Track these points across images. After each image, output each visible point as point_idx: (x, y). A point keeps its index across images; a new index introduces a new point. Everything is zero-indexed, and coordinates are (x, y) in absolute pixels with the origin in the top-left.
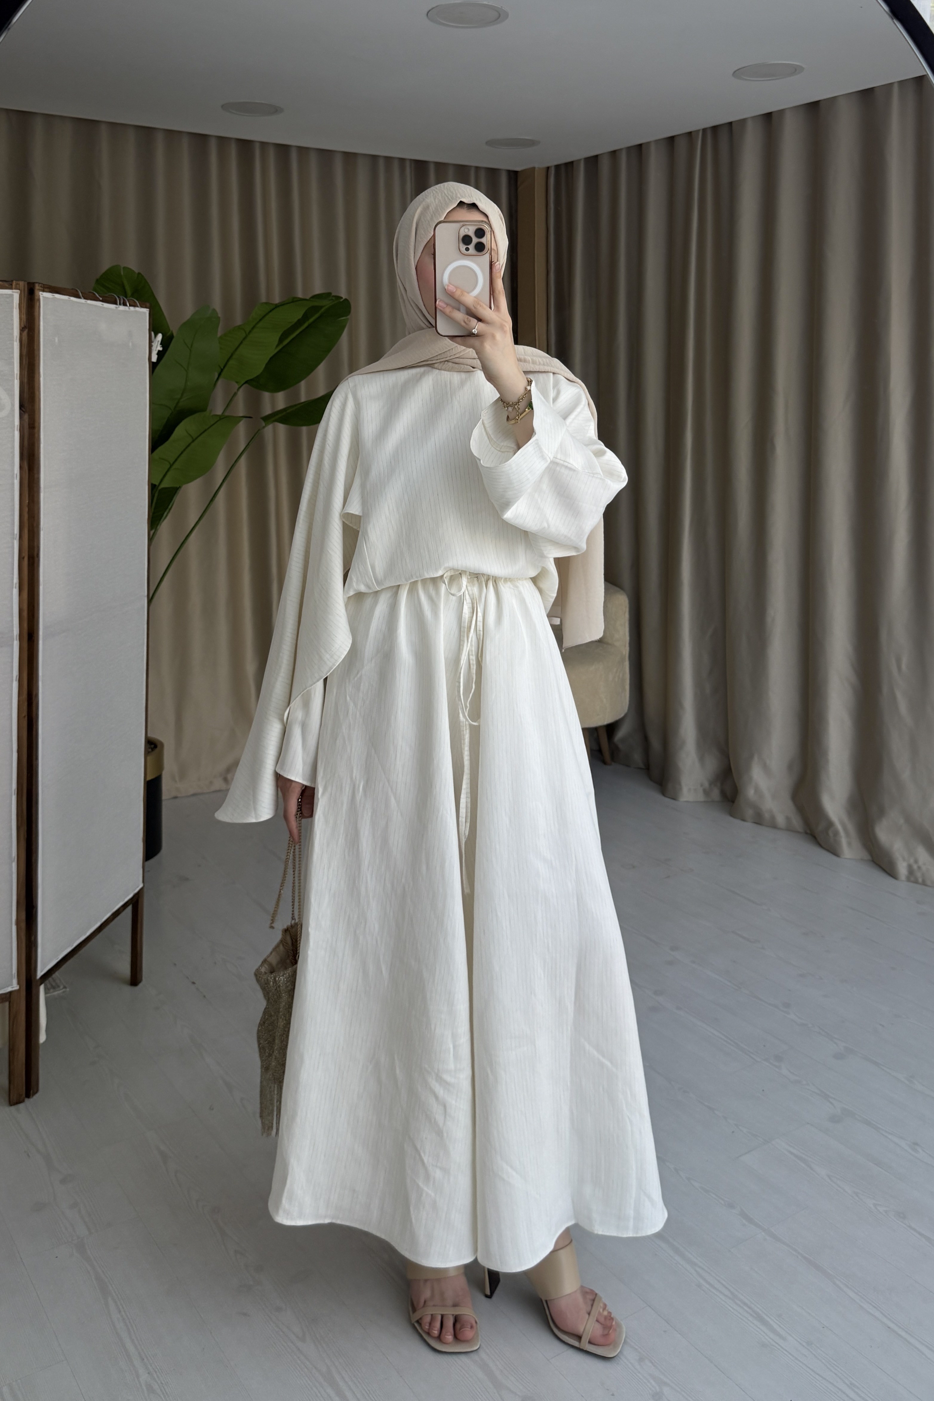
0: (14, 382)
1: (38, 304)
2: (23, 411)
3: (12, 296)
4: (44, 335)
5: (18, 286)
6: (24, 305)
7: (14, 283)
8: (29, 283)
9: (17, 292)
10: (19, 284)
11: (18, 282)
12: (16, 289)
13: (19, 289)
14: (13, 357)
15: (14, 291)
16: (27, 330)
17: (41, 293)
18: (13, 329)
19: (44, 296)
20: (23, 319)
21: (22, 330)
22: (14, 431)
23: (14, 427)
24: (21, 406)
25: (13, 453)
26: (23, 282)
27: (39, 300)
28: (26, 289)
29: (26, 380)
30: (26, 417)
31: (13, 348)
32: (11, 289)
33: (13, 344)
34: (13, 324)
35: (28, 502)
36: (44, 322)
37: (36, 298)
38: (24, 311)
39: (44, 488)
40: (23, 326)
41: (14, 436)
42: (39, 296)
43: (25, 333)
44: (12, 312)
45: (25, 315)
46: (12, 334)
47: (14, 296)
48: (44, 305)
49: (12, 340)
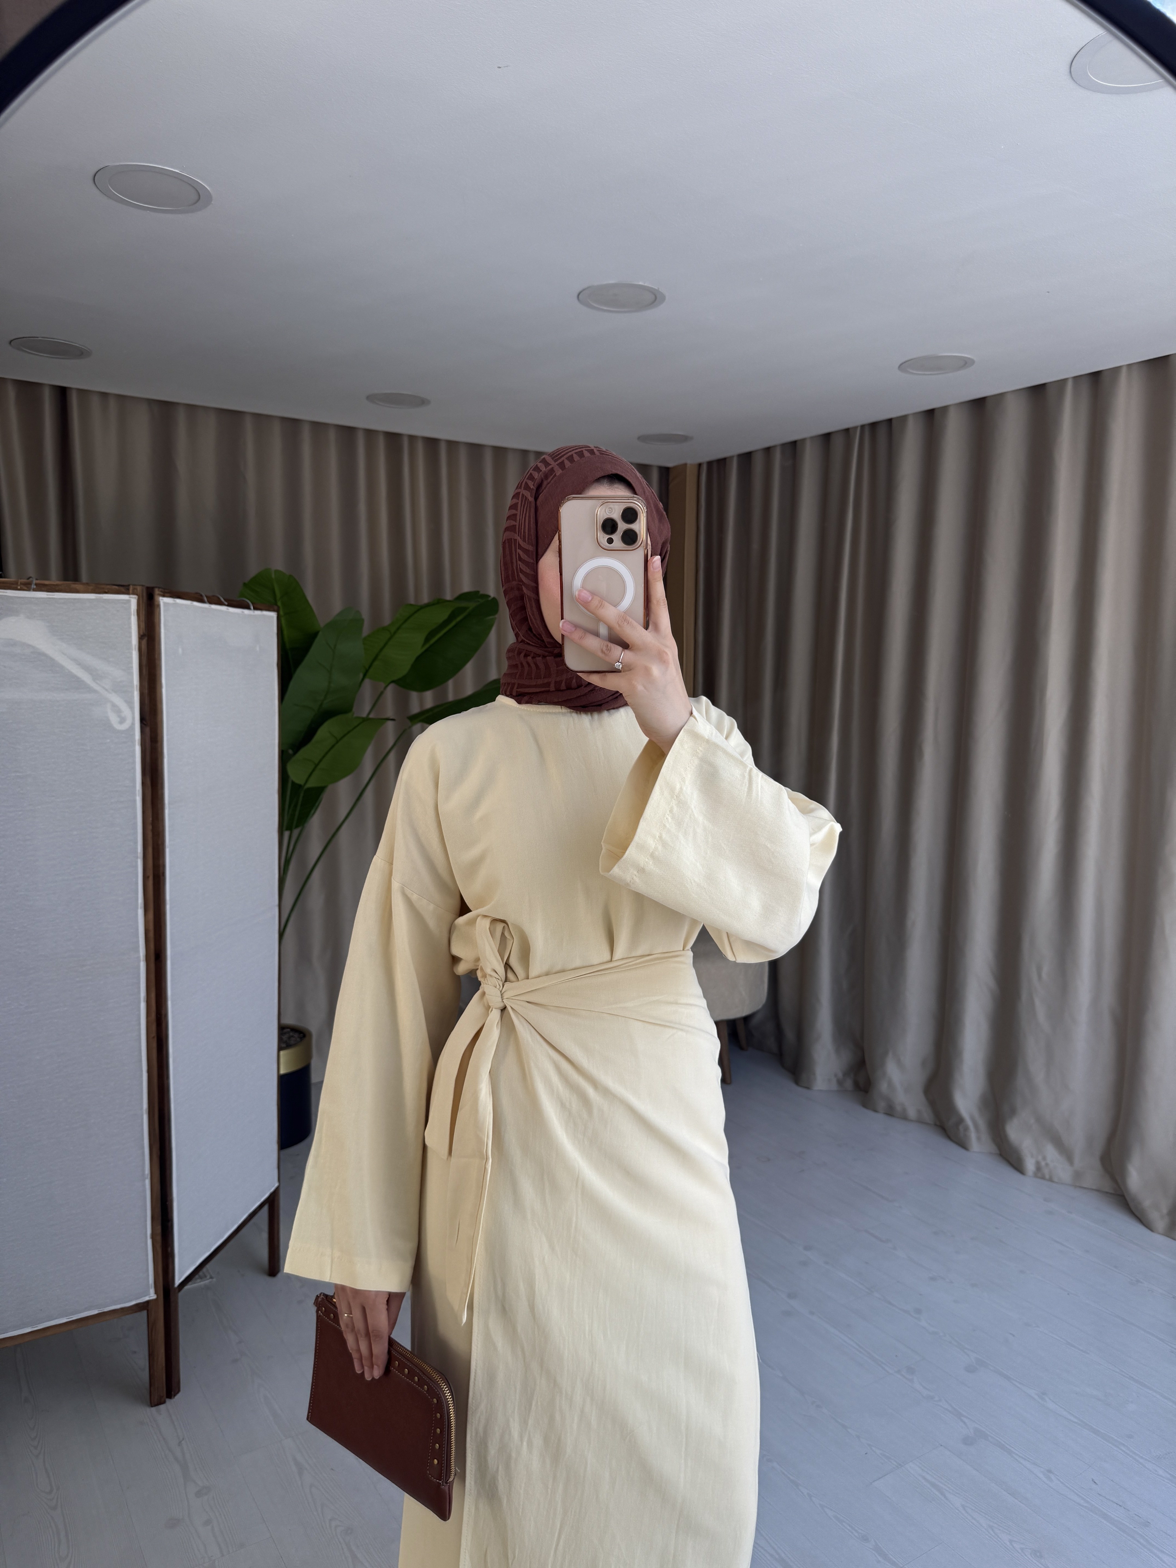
0: (133, 693)
1: (158, 609)
2: (145, 725)
3: (129, 601)
4: (165, 643)
5: (135, 591)
6: (143, 613)
7: (131, 588)
8: (148, 588)
9: (135, 598)
10: (137, 589)
11: (136, 587)
12: (133, 594)
13: (137, 595)
14: (132, 667)
15: (131, 596)
16: (146, 638)
17: (161, 598)
18: (130, 637)
19: (165, 602)
20: (142, 626)
21: (141, 638)
22: (134, 746)
23: (135, 741)
24: (142, 720)
25: (134, 768)
26: (141, 587)
27: (159, 606)
28: (145, 594)
29: (146, 691)
30: (148, 730)
31: (131, 657)
32: (128, 593)
33: (131, 654)
34: (130, 633)
35: (153, 820)
36: (165, 629)
37: (156, 603)
38: (143, 618)
39: (169, 803)
40: (142, 634)
41: (134, 751)
42: (159, 602)
43: (144, 642)
44: (130, 618)
45: (144, 622)
46: (130, 642)
47: (132, 601)
48: (165, 611)
49: (130, 648)
